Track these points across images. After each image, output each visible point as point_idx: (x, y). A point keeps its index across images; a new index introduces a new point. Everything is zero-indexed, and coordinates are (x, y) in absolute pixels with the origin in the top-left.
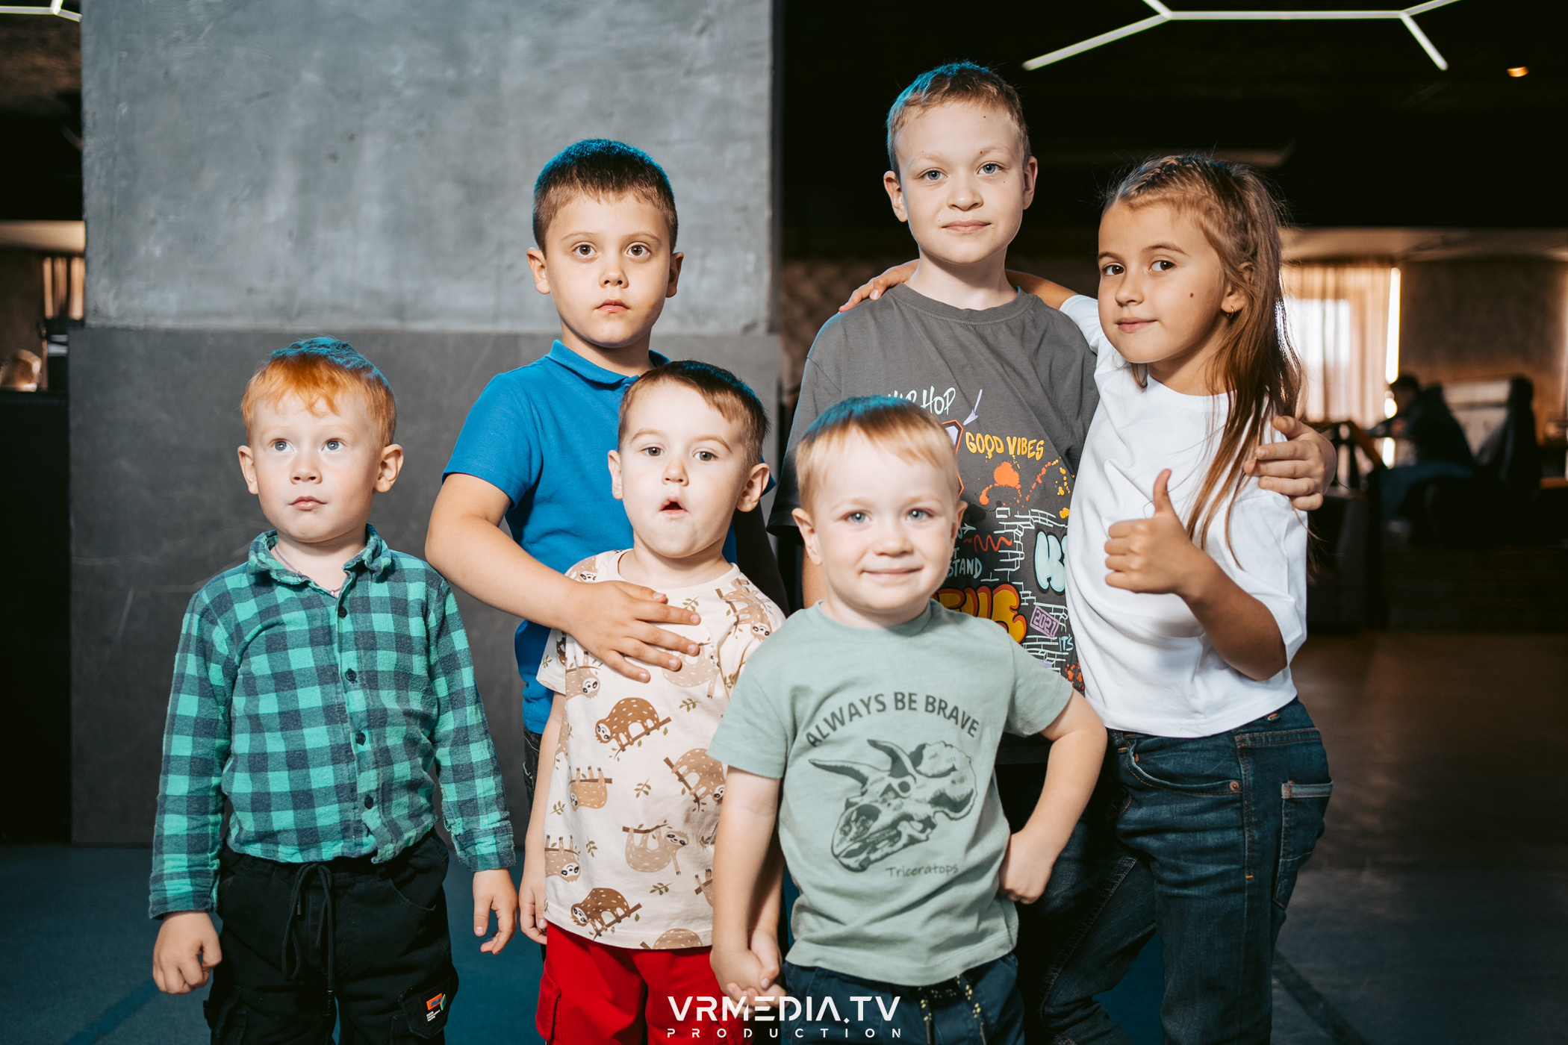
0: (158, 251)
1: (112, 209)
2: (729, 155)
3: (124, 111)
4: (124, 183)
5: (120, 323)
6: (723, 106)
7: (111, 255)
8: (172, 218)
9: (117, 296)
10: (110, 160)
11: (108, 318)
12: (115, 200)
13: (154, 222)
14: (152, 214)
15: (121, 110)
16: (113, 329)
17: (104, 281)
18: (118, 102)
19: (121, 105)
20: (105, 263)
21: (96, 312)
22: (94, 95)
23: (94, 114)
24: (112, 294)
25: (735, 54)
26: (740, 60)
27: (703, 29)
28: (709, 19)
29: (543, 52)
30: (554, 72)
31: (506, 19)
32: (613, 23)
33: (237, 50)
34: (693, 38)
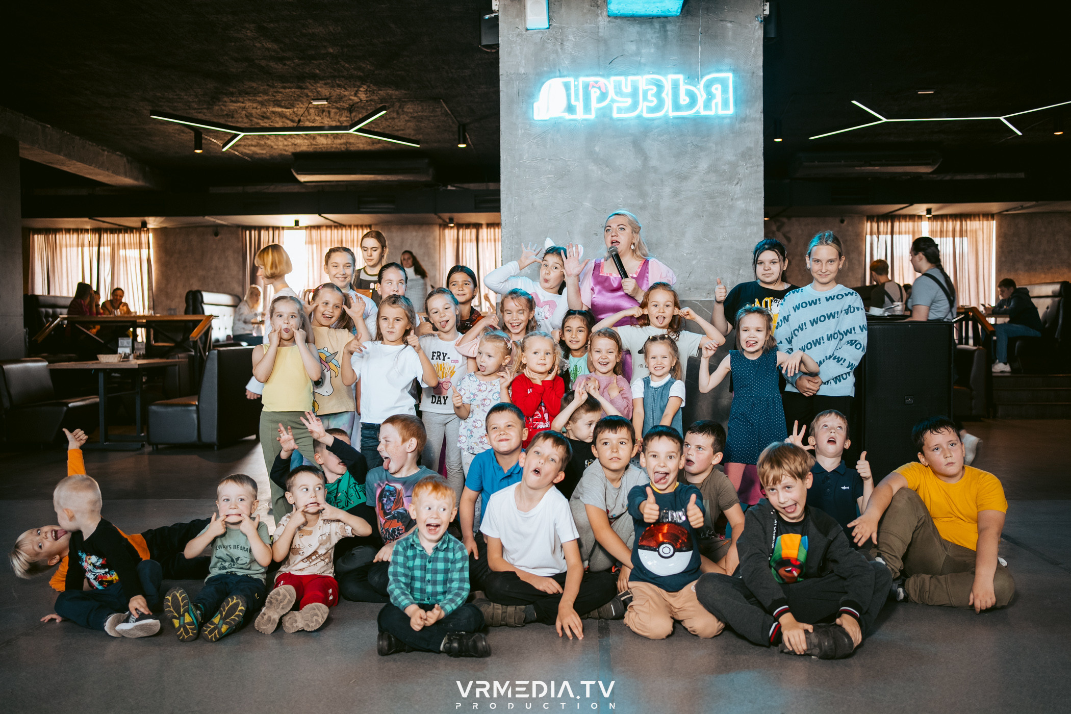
2: (748, 231)
4: (517, 246)
6: (746, 212)
15: (515, 219)
22: (506, 213)
23: (505, 221)
25: (750, 192)
26: (752, 195)
27: (738, 183)
28: (740, 180)
29: (676, 193)
30: (681, 200)
31: (662, 181)
32: (703, 181)
33: (559, 195)
34: (733, 186)
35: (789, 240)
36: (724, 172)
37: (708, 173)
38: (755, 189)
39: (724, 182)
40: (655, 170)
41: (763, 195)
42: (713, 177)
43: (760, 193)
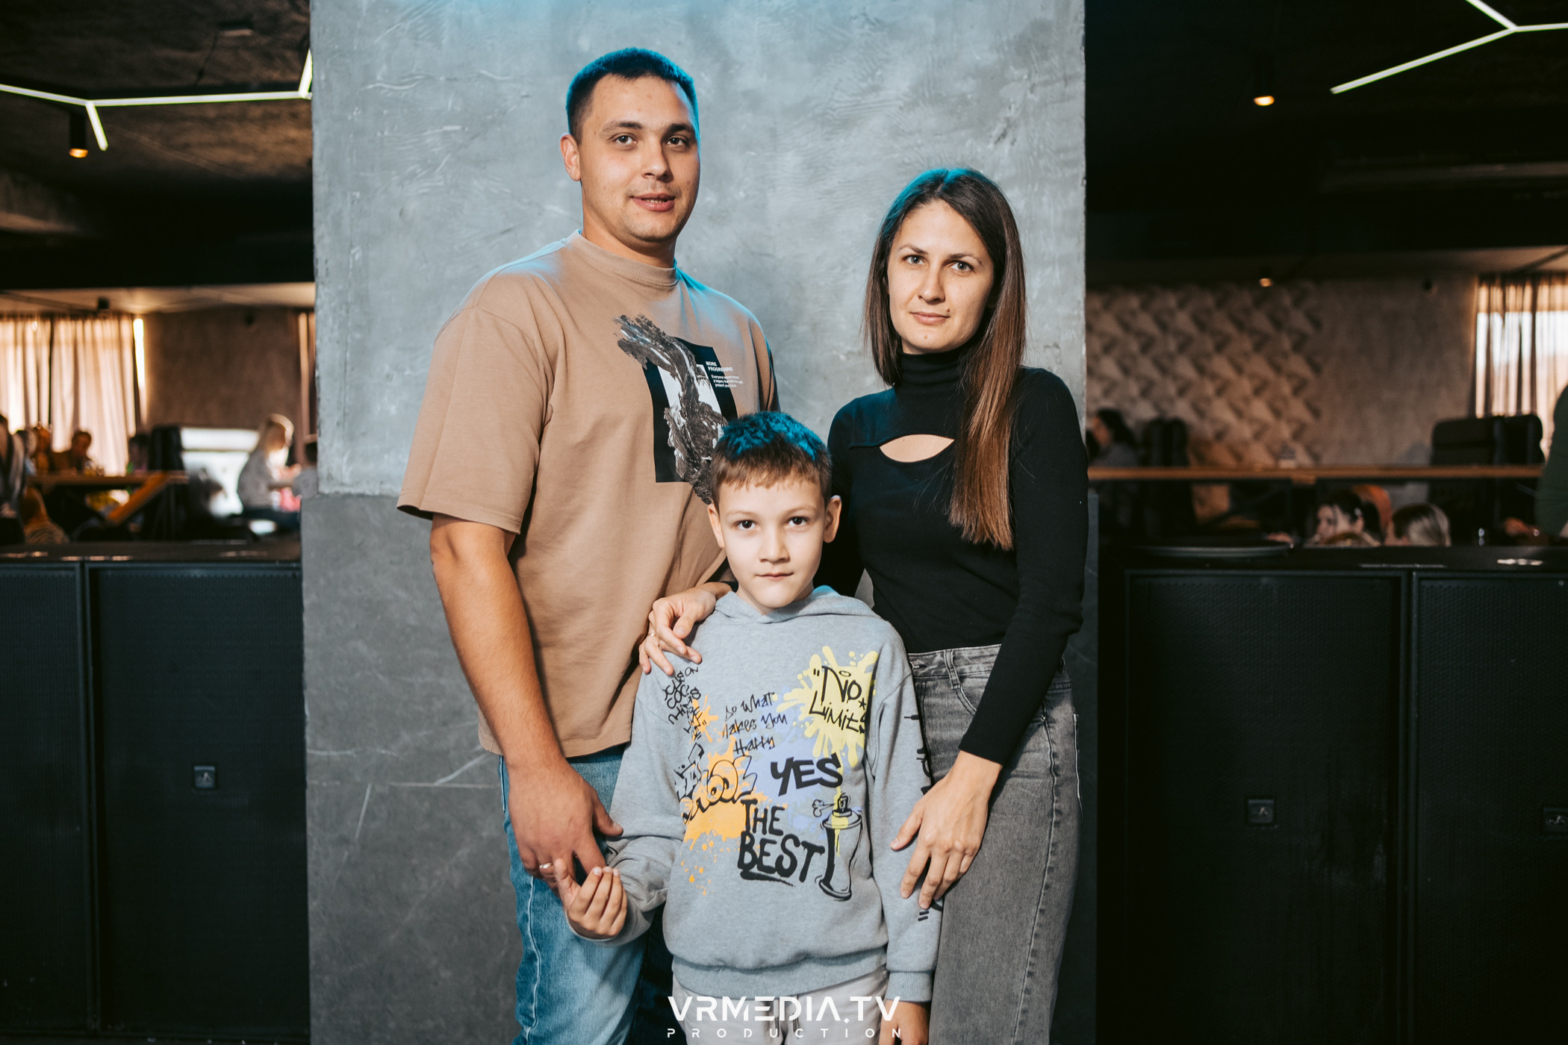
0: (393, 409)
1: (346, 363)
3: (357, 257)
4: (358, 336)
5: (353, 491)
7: (345, 414)
8: (408, 372)
9: (351, 460)
10: (343, 312)
11: (342, 484)
12: (348, 354)
13: (389, 377)
14: (387, 368)
15: (354, 256)
16: (349, 496)
17: (338, 445)
18: (352, 246)
19: (353, 251)
20: (338, 424)
21: (330, 477)
22: (327, 240)
23: (326, 261)
24: (345, 459)
25: (1042, 162)
26: (1047, 169)
27: (1004, 135)
28: (1010, 124)
29: (815, 169)
30: (829, 192)
31: (773, 134)
32: (896, 133)
33: (475, 183)
34: (991, 146)
35: (1317, 324)
36: (963, 100)
37: (912, 105)
38: (1058, 151)
39: (963, 133)
40: (755, 101)
41: (1081, 170)
42: (928, 118)
43: (1067, 164)
